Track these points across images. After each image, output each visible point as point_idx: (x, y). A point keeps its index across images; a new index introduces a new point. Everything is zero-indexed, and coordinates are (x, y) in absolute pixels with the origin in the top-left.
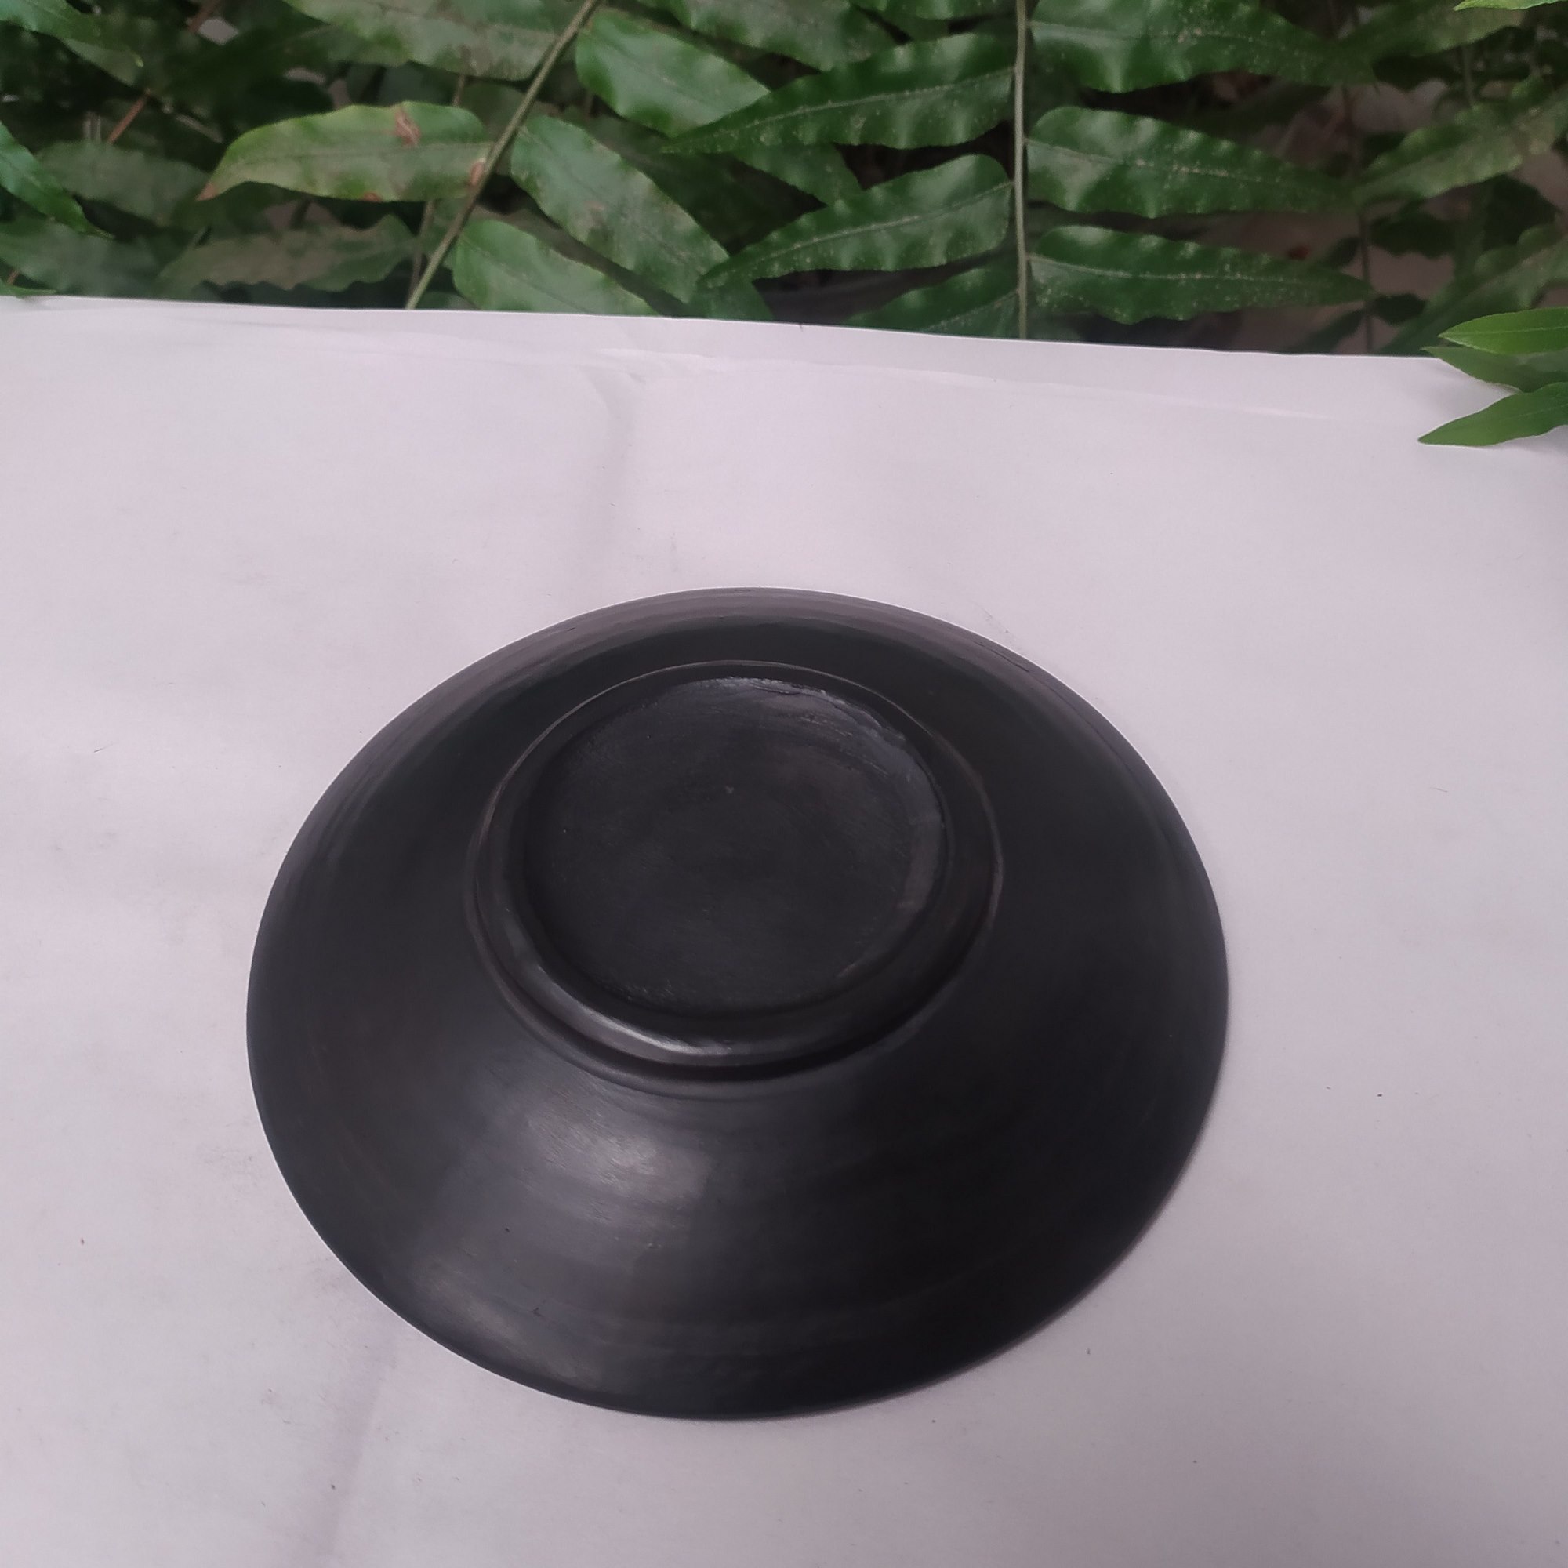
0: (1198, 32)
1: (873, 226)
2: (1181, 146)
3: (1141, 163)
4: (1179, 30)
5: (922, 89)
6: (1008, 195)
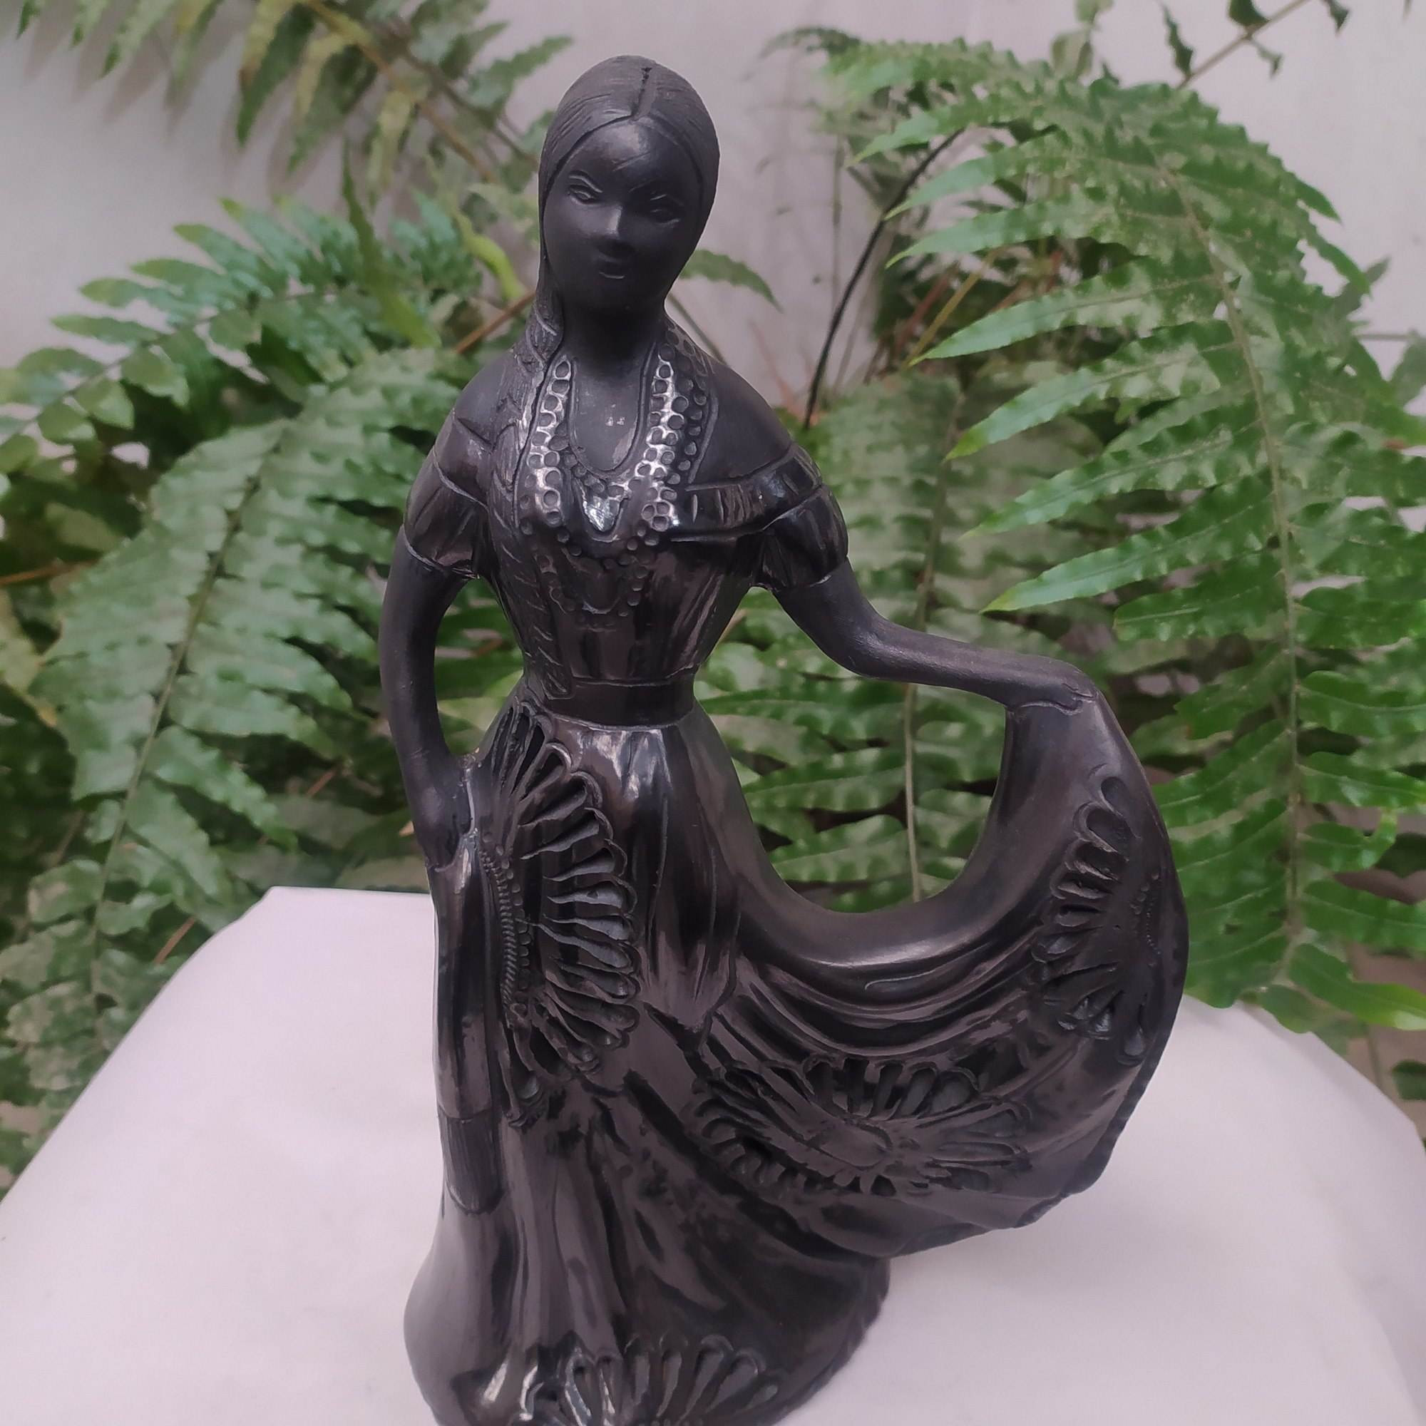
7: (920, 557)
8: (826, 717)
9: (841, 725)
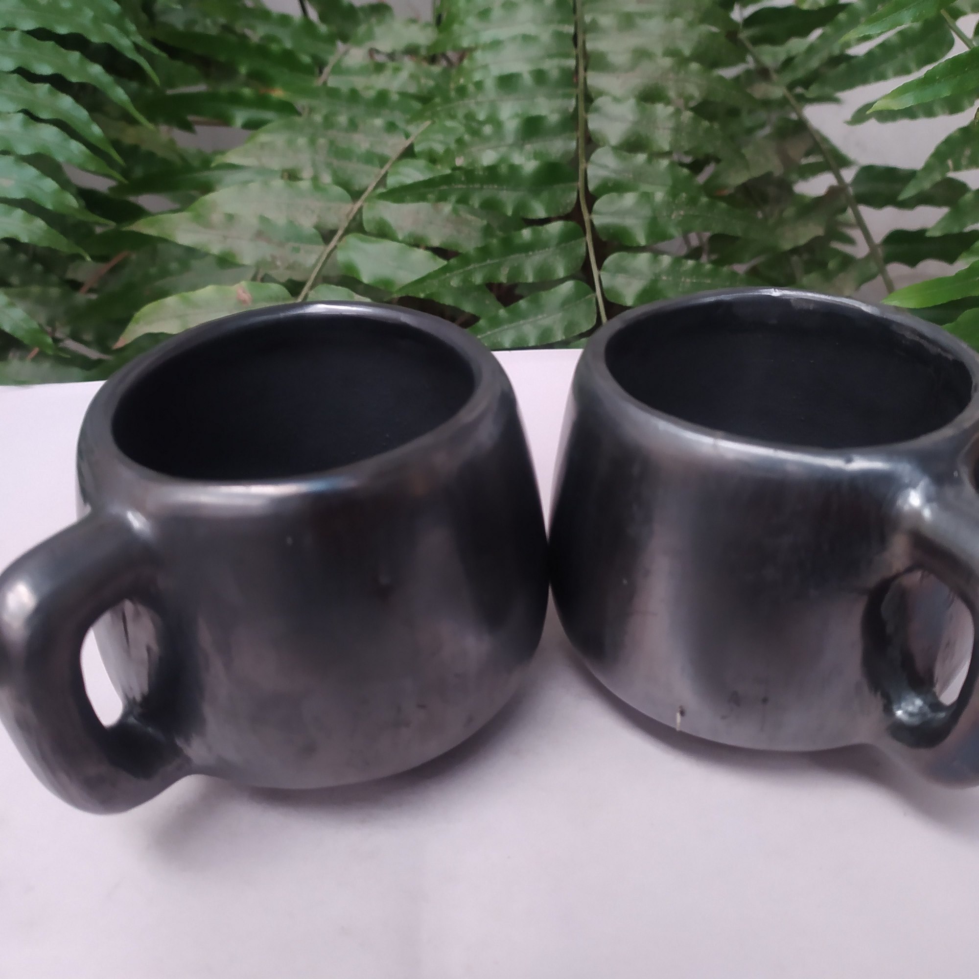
0: (682, 213)
1: (522, 322)
2: (684, 268)
3: (664, 278)
4: (672, 213)
5: (539, 250)
6: (594, 301)
7: (571, 63)
8: (509, 199)
9: (521, 207)
